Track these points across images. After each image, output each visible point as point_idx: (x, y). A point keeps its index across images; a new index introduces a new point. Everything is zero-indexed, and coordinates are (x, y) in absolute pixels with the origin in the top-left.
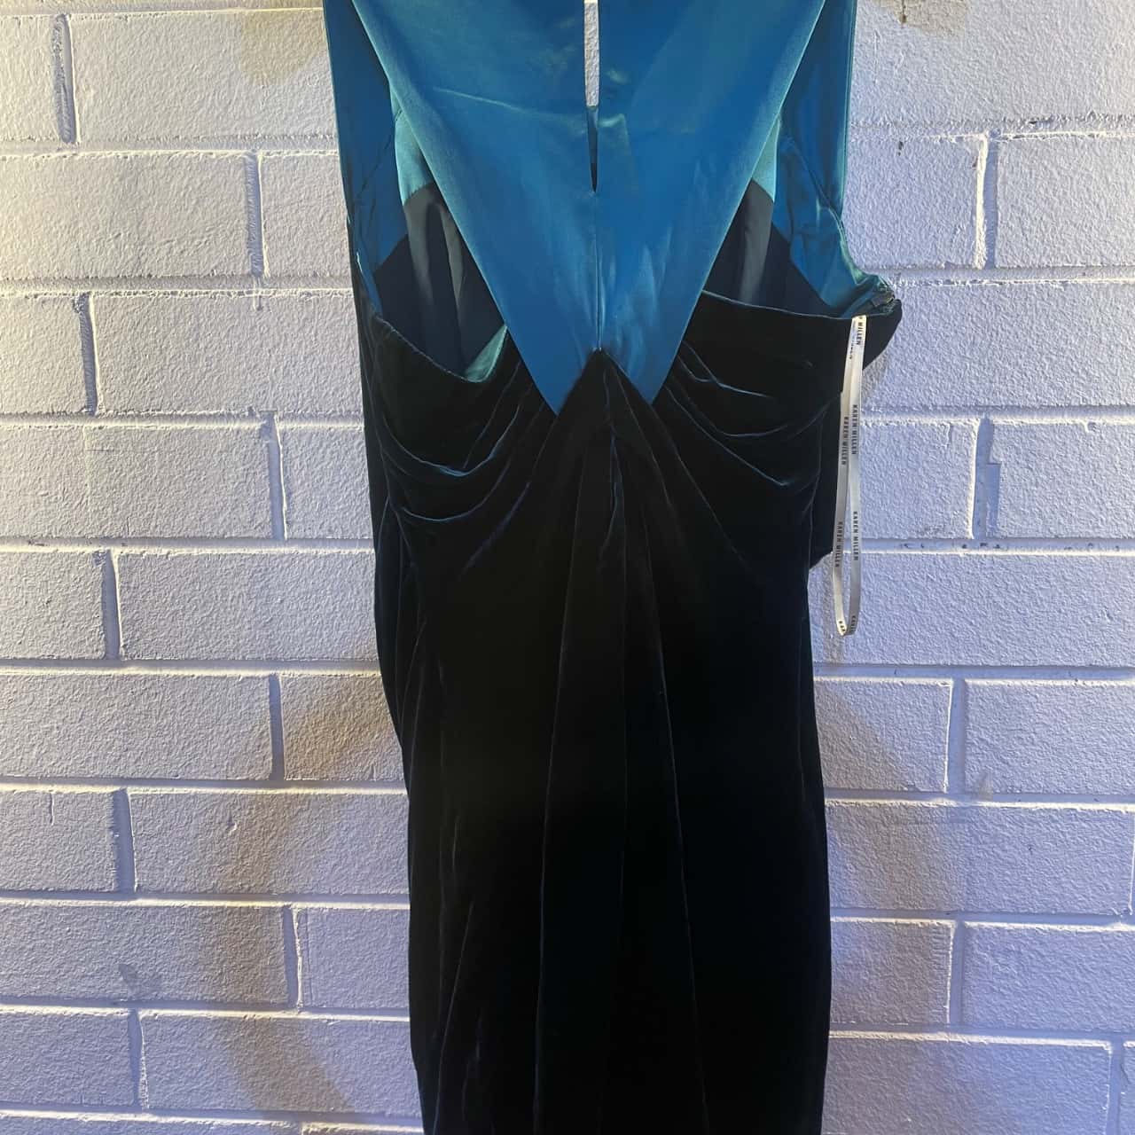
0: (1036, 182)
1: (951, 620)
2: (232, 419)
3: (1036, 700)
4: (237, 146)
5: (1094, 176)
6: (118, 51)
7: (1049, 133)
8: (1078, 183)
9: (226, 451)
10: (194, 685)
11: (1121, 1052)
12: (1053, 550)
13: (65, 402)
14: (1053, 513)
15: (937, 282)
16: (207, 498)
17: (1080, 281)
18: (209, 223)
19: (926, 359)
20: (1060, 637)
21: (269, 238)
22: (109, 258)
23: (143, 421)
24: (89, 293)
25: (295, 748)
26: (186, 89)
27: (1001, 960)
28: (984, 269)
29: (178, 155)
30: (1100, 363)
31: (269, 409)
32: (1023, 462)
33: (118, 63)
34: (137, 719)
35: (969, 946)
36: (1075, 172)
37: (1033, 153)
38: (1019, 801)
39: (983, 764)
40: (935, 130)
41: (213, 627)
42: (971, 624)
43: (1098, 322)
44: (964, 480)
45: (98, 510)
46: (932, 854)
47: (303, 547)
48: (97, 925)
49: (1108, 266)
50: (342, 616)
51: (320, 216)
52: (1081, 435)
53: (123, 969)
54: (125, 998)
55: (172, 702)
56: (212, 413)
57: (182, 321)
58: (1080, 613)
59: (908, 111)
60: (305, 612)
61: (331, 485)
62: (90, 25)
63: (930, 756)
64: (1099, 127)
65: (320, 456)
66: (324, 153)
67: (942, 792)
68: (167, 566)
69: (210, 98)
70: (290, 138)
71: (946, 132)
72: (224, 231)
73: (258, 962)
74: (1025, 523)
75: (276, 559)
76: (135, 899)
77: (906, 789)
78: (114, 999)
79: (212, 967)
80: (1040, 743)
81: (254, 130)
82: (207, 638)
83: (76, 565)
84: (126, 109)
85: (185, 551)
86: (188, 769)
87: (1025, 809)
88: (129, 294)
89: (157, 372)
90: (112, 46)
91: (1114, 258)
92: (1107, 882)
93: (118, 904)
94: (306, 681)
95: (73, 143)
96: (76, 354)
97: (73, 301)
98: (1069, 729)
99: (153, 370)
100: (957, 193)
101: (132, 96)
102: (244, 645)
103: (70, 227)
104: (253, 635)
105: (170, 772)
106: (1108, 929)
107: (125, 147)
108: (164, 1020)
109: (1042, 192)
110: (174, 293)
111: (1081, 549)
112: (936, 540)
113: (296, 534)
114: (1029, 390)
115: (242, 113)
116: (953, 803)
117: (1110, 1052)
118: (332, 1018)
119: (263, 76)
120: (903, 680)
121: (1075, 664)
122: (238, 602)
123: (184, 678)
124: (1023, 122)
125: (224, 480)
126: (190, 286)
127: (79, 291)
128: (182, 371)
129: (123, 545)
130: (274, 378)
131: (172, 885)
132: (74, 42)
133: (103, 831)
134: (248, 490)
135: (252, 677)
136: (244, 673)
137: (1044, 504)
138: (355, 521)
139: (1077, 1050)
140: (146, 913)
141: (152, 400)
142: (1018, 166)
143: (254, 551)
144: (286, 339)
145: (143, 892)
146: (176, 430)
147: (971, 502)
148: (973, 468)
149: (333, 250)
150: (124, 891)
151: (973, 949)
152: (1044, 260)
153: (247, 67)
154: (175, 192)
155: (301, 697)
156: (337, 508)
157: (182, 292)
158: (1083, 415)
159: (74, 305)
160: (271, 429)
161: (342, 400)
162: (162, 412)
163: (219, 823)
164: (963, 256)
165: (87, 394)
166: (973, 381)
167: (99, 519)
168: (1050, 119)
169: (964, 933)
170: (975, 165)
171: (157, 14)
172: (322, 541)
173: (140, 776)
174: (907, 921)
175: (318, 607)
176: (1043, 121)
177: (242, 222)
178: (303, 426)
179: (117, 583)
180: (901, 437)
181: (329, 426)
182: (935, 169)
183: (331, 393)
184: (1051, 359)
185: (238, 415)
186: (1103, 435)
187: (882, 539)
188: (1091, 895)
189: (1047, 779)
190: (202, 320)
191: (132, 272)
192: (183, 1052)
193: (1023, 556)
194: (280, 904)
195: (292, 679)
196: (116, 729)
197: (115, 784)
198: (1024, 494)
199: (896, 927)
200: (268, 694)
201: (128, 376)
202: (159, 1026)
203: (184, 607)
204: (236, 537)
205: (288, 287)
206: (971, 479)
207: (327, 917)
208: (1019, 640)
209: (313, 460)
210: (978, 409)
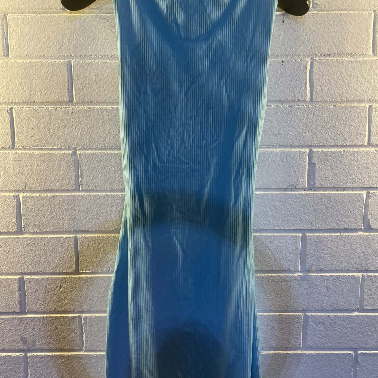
0: (325, 74)
1: (301, 214)
2: (62, 150)
3: (328, 240)
4: (64, 59)
5: (343, 72)
6: (24, 27)
7: (329, 59)
8: (338, 74)
9: (60, 160)
10: (48, 240)
11: (357, 355)
12: (332, 191)
13: (4, 144)
14: (332, 179)
15: (295, 105)
16: (53, 176)
17: (340, 105)
18: (55, 84)
19: (292, 130)
20: (335, 219)
21: (75, 89)
22: (20, 95)
23: (31, 150)
24: (13, 107)
25: (83, 261)
26: (47, 40)
27: (318, 325)
28: (309, 101)
29: (44, 61)
30: (346, 131)
31: (75, 146)
32: (323, 163)
33: (24, 31)
34: (28, 252)
35: (308, 321)
36: (337, 71)
37: (325, 65)
38: (323, 273)
39: (312, 261)
40: (294, 57)
41: (55, 220)
42: (307, 216)
43: (345, 118)
44: (304, 169)
45: (15, 181)
46: (296, 291)
47: (86, 193)
48: (14, 324)
49: (348, 101)
50: (99, 216)
51: (93, 82)
52: (341, 154)
53: (22, 339)
54: (23, 349)
55: (40, 246)
56: (55, 148)
57: (45, 117)
58: (341, 211)
59: (285, 51)
60: (86, 215)
61: (96, 172)
62: (14, 18)
63: (295, 259)
64: (345, 57)
65: (92, 162)
66: (94, 61)
67: (299, 271)
68: (39, 200)
69: (56, 43)
70: (83, 56)
71: (297, 58)
72: (60, 87)
73: (70, 335)
74: (324, 183)
75: (77, 197)
76: (27, 314)
77: (287, 270)
78: (19, 350)
79: (54, 337)
80: (330, 254)
81: (71, 53)
82: (53, 224)
83: (7, 199)
84: (27, 46)
85: (45, 194)
86: (46, 269)
87: (325, 276)
88: (27, 108)
89: (36, 134)
90: (22, 25)
91: (350, 98)
92: (351, 299)
93: (20, 316)
94: (87, 238)
95: (8, 57)
96: (8, 128)
97: (7, 110)
98: (339, 249)
99: (35, 133)
100: (301, 77)
101: (29, 42)
102: (66, 226)
103: (7, 85)
104: (69, 223)
105: (39, 270)
106: (352, 314)
107: (26, 59)
108: (37, 357)
109: (328, 77)
110: (42, 108)
111: (341, 191)
112: (296, 188)
113: (84, 188)
114: (324, 140)
115: (66, 48)
116: (302, 274)
117: (353, 355)
118: (95, 353)
119: (74, 36)
120: (286, 234)
121: (340, 228)
122: (64, 211)
123: (45, 238)
124: (321, 55)
125: (59, 170)
126: (48, 105)
127: (10, 107)
128: (45, 133)
129: (24, 193)
130: (77, 136)
131: (40, 309)
132: (9, 23)
133: (16, 291)
134: (67, 173)
135: (68, 237)
136: (65, 236)
137: (329, 176)
138: (104, 184)
139: (343, 354)
140: (30, 319)
141: (34, 143)
142: (320, 69)
143: (69, 194)
144: (81, 123)
145: (29, 312)
146: (43, 153)
147: (307, 176)
148: (307, 165)
149: (97, 93)
150: (23, 312)
151: (309, 322)
152: (328, 99)
153: (68, 32)
154: (43, 74)
155: (85, 244)
156: (98, 179)
157: (45, 107)
158: (341, 148)
159: (8, 111)
160: (76, 153)
161: (100, 143)
162: (38, 147)
163: (56, 287)
164: (303, 97)
165: (12, 141)
166: (307, 137)
167: (15, 184)
168: (329, 54)
169: (306, 317)
170: (306, 68)
171: (38, 15)
172: (92, 190)
173: (29, 272)
174: (288, 314)
175: (91, 213)
176: (327, 55)
177: (66, 84)
178: (86, 152)
179: (21, 206)
180: (284, 156)
181: (95, 152)
182: (294, 69)
183: (96, 141)
184: (331, 130)
185: (64, 148)
186: (348, 154)
187: (278, 188)
188: (346, 303)
189: (332, 265)
190: (52, 117)
191: (28, 100)
192: (43, 367)
193: (323, 193)
194: (77, 315)
195: (82, 237)
196: (20, 256)
197: (20, 275)
198: (323, 174)
199: (284, 316)
200: (74, 243)
201: (26, 135)
202: (34, 359)
203: (45, 214)
204: (63, 190)
205: (82, 106)
206: (306, 169)
207: (94, 319)
208: (322, 221)
209: (90, 164)
210: (308, 146)
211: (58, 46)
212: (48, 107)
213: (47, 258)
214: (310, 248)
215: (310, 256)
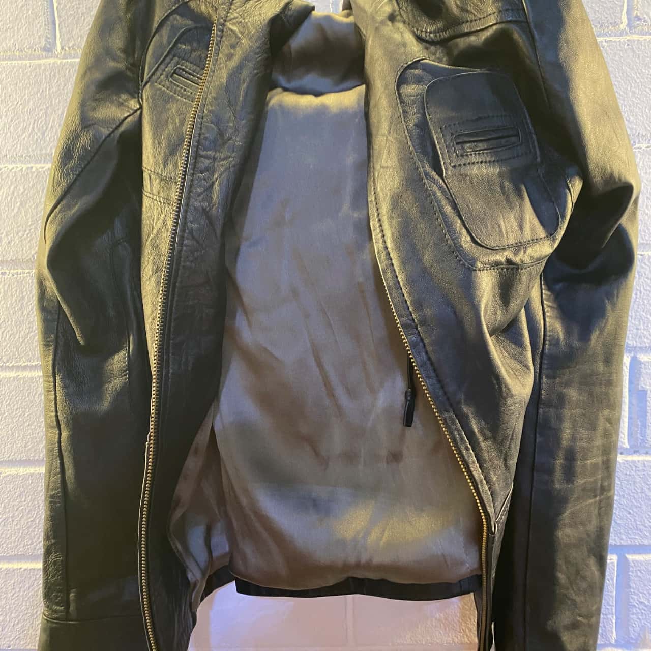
211: (37, 134)
212: (15, 271)
213: (19, 616)
214: (638, 590)
215: (639, 608)
